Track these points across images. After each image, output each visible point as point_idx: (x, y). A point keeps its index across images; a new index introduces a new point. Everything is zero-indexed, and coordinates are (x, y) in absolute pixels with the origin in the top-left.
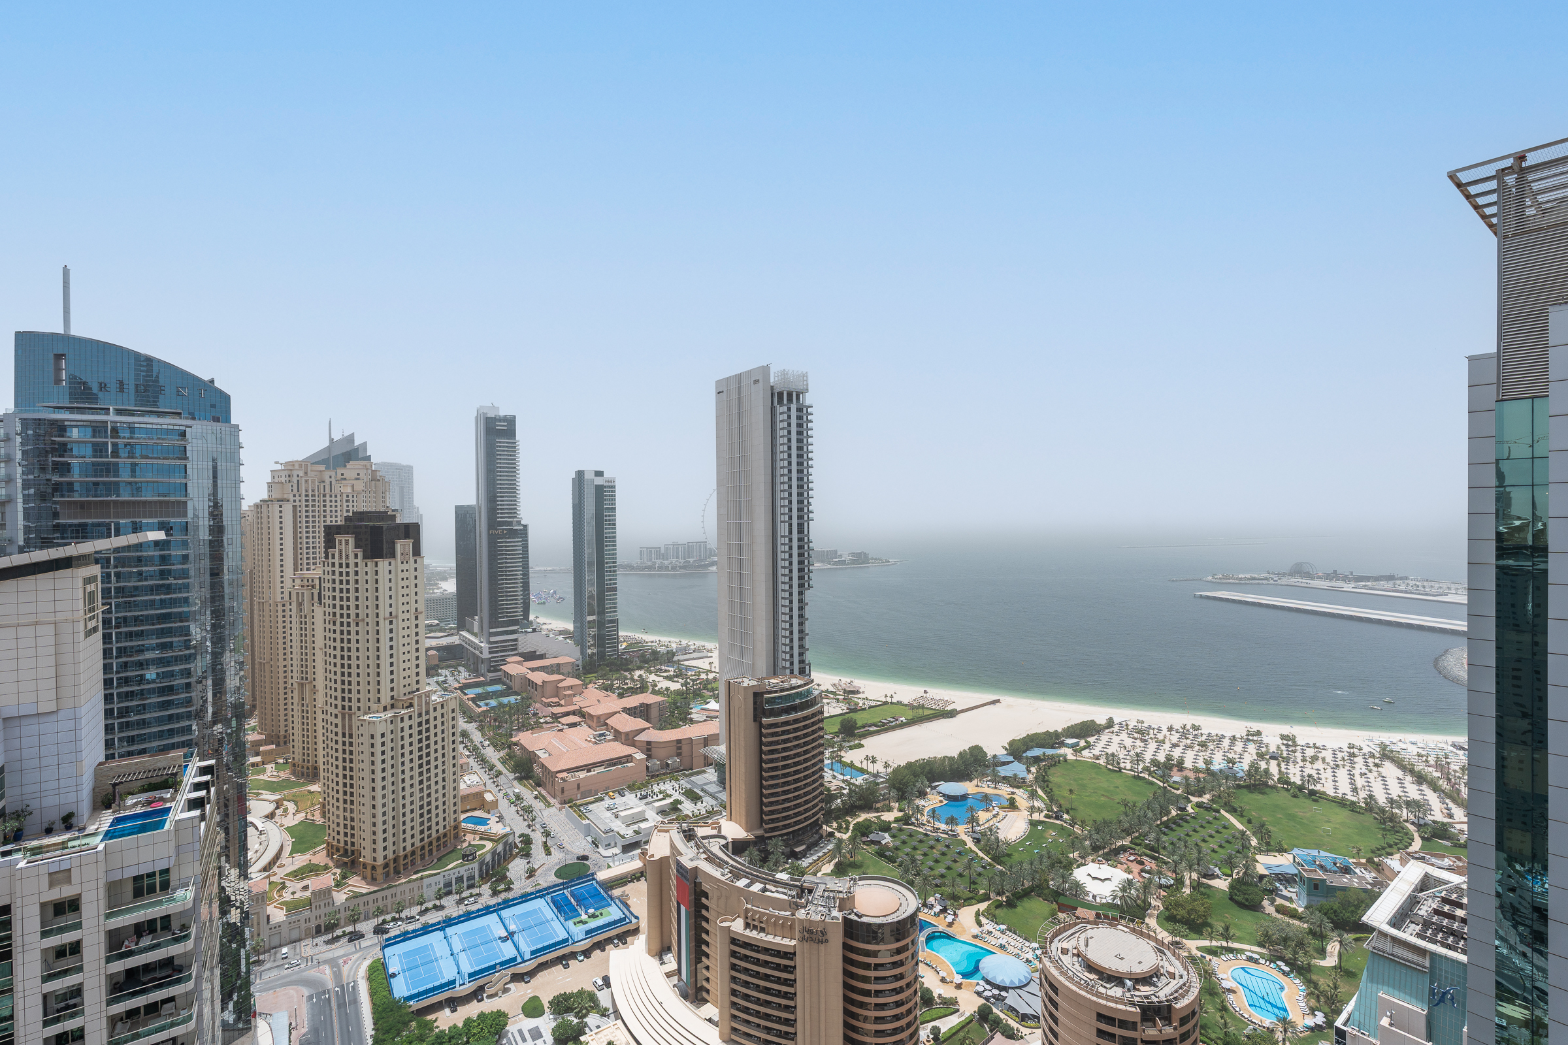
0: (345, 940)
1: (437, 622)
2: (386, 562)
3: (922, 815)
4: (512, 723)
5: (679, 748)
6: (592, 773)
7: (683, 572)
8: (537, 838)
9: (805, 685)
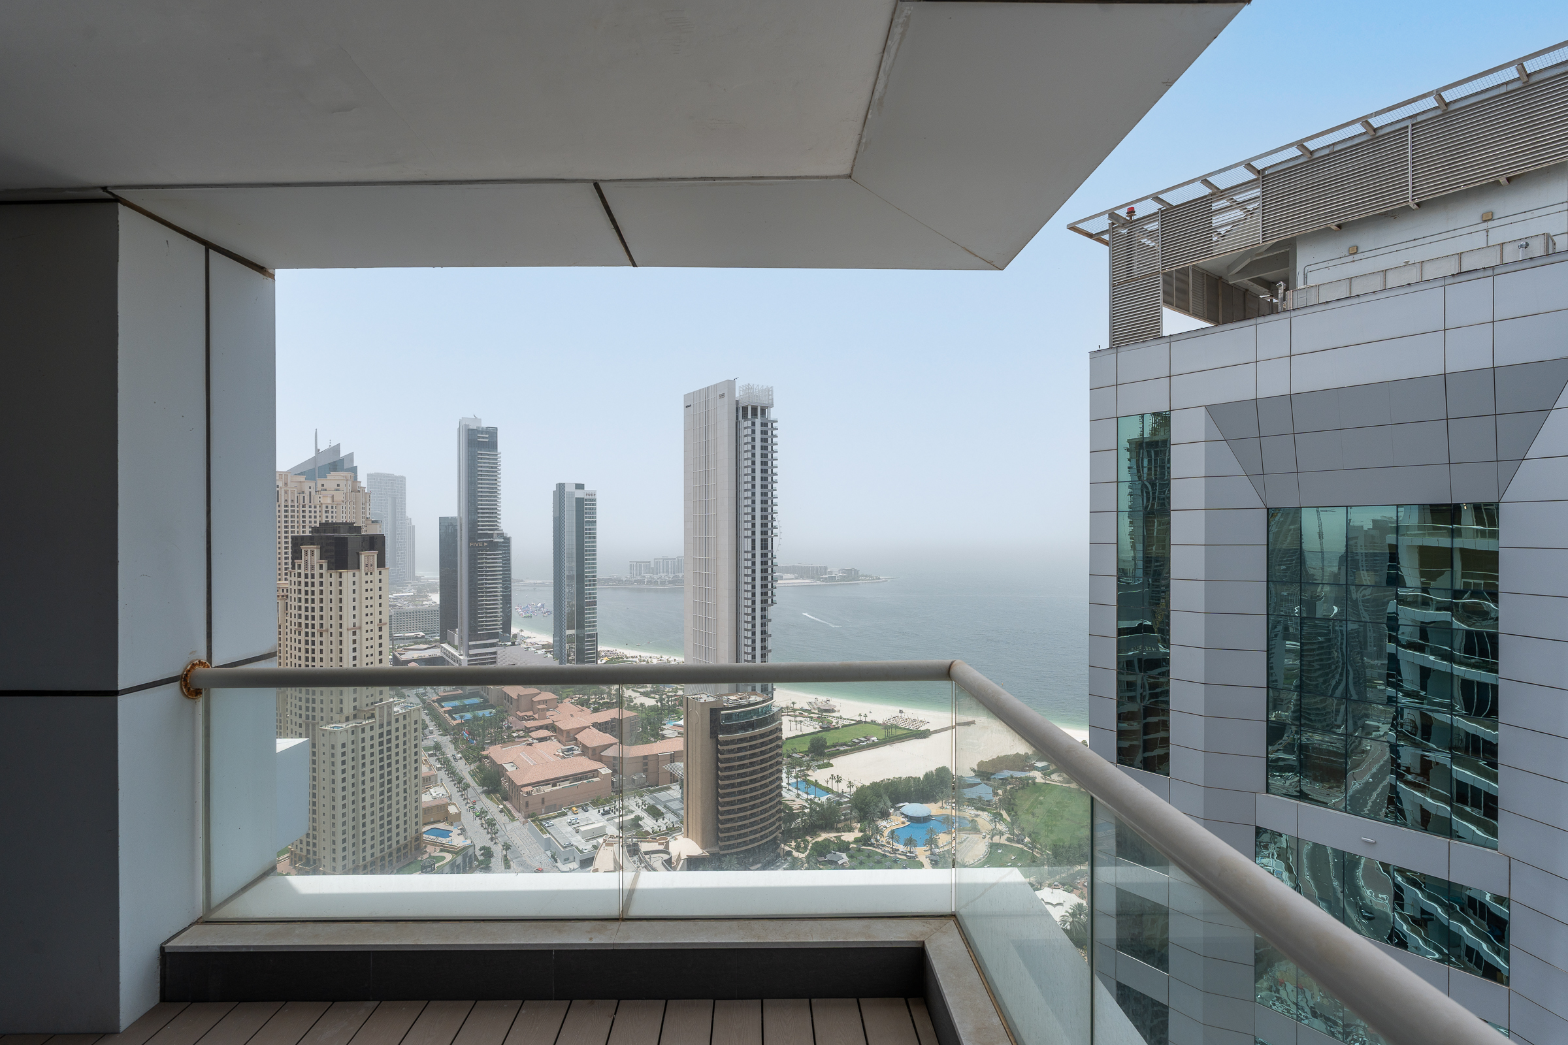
1: (422, 634)
2: (351, 573)
3: (882, 835)
4: (484, 736)
5: (646, 764)
6: (558, 788)
7: (671, 586)
8: (498, 850)
9: (764, 702)
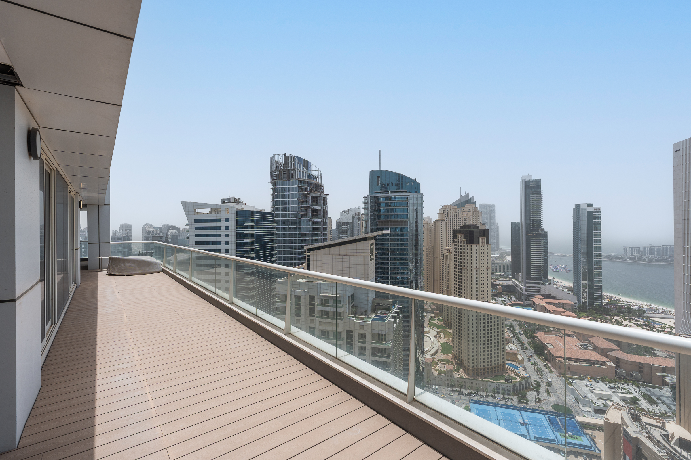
0: (457, 393)
1: (503, 274)
2: (475, 246)
6: (579, 364)
8: (543, 385)
